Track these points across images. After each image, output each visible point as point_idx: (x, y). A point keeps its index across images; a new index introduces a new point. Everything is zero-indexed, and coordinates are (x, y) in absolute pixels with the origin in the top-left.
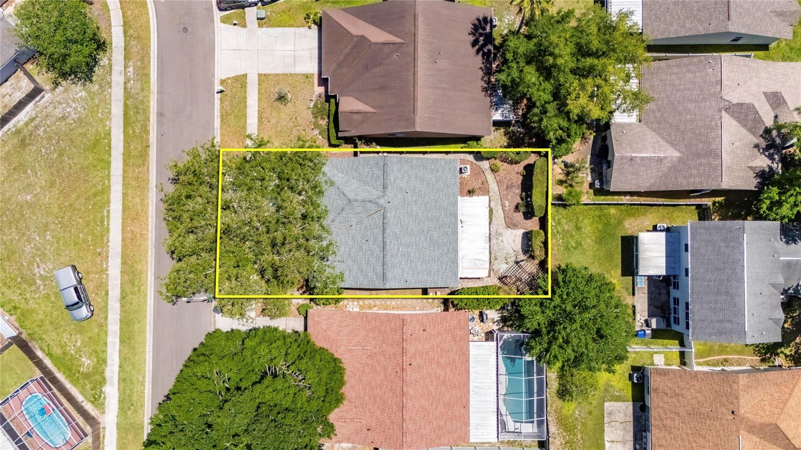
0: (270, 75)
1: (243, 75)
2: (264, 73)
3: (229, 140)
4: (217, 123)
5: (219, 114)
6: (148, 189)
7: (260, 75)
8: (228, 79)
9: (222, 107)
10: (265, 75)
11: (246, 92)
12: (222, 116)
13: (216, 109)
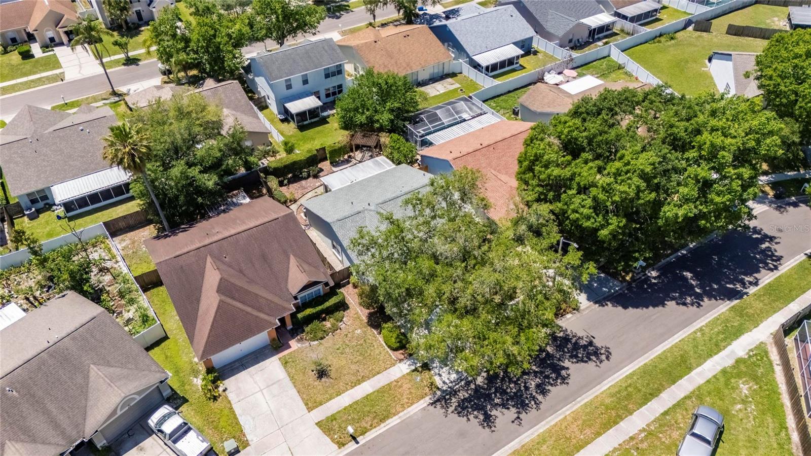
0: (303, 399)
1: (320, 427)
2: (305, 408)
3: (405, 397)
4: (393, 422)
5: (382, 425)
6: (523, 446)
7: (310, 409)
8: (333, 440)
9: (372, 427)
10: (306, 404)
11: (339, 412)
12: (382, 420)
13: (378, 433)
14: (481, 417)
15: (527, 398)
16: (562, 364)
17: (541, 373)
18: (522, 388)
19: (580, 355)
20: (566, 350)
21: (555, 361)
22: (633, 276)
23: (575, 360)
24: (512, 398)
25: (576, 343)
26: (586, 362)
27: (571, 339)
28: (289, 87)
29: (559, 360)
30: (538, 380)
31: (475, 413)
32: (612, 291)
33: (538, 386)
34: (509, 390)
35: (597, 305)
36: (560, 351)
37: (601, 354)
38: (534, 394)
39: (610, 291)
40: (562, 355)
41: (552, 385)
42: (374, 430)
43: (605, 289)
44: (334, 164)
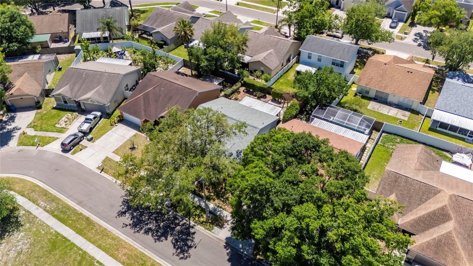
0: (118, 148)
1: (106, 158)
2: (114, 150)
6: (110, 232)
7: (113, 152)
8: (100, 164)
10: (116, 150)
13: (107, 177)
14: (124, 210)
15: (140, 226)
16: (169, 236)
17: (160, 228)
18: (146, 222)
19: (178, 243)
20: (180, 236)
21: (170, 232)
22: (263, 260)
23: (174, 242)
24: (138, 219)
25: (188, 240)
26: (174, 247)
27: (190, 236)
28: (309, 57)
29: (171, 234)
30: (154, 228)
31: (126, 207)
32: (242, 250)
33: (150, 229)
34: (143, 217)
35: (225, 244)
36: (178, 233)
37: (183, 254)
38: (144, 228)
39: (241, 249)
40: (176, 235)
41: (153, 235)
42: (108, 175)
43: (241, 245)
44: (274, 100)
